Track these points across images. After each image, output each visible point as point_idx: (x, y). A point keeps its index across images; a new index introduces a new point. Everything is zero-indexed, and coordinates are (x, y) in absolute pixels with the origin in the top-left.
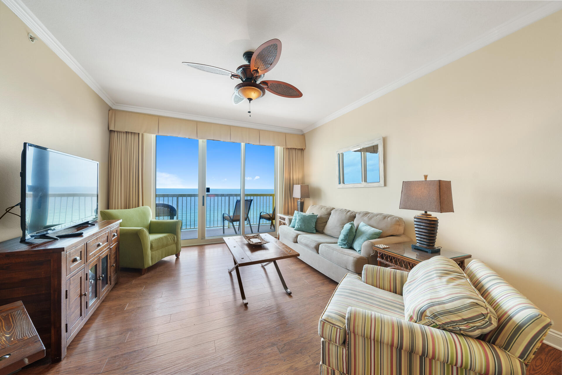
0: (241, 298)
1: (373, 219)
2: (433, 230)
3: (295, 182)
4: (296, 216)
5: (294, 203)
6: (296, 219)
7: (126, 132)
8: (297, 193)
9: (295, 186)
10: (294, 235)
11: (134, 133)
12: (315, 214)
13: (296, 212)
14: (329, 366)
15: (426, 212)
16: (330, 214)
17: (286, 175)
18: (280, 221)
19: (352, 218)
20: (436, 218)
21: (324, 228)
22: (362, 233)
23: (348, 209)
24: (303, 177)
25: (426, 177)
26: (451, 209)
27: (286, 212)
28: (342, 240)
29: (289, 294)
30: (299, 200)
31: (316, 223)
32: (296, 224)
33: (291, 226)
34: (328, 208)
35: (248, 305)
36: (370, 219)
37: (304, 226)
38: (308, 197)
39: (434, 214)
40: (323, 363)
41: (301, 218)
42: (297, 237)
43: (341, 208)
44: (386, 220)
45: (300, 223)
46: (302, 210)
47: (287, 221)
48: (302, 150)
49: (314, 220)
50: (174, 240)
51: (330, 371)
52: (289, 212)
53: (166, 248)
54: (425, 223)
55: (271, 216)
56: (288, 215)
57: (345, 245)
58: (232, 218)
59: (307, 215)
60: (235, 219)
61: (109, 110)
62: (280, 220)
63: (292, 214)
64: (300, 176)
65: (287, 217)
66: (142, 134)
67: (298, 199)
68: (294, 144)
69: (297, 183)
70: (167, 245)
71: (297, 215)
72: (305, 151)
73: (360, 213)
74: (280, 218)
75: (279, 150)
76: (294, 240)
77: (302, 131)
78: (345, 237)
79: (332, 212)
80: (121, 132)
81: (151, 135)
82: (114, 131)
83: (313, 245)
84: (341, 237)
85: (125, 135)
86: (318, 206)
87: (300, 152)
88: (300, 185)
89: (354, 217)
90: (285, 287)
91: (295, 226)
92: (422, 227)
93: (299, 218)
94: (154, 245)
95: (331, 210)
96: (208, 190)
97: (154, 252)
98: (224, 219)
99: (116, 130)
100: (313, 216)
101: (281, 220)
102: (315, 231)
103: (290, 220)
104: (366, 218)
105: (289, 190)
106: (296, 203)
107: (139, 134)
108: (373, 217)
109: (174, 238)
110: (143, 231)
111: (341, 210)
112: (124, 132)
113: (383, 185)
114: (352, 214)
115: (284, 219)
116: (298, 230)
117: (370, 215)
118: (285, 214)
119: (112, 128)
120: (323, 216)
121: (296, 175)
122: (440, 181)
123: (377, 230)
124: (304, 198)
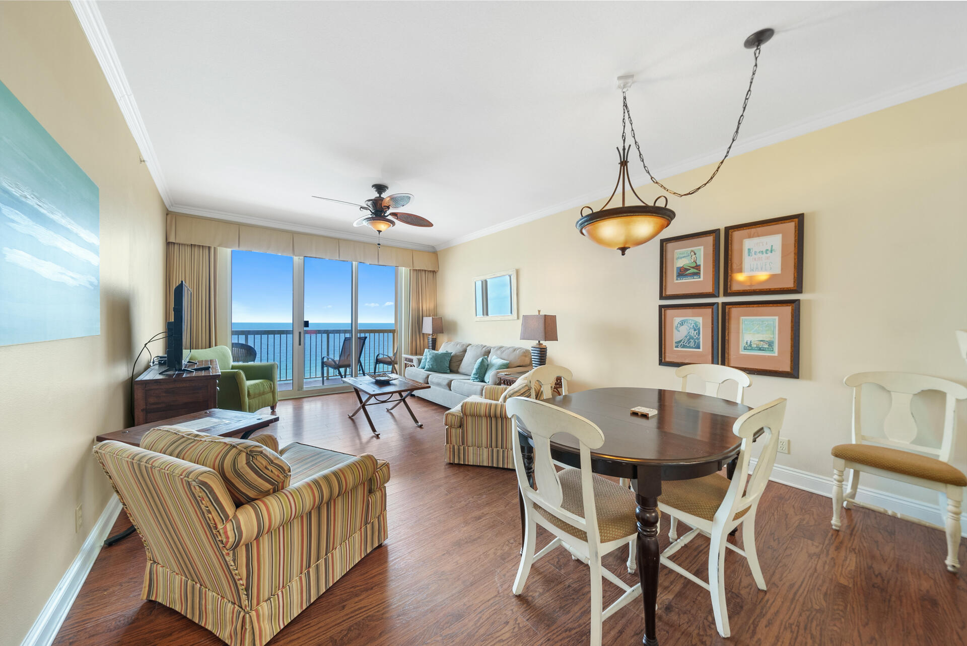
0: (371, 431)
1: (504, 353)
2: (543, 357)
3: (425, 313)
4: (426, 356)
5: (423, 341)
6: (426, 359)
7: (192, 245)
8: (428, 327)
9: (425, 319)
10: (425, 376)
11: (203, 246)
12: (449, 352)
13: (426, 350)
14: (451, 444)
15: (539, 342)
16: (465, 351)
17: (413, 304)
18: (406, 364)
19: (488, 353)
20: (545, 346)
21: (459, 367)
22: (493, 365)
23: (484, 344)
24: (436, 307)
25: (539, 311)
26: (555, 338)
27: (413, 353)
28: (474, 374)
29: (421, 426)
30: (430, 337)
31: (450, 362)
32: (427, 364)
33: (420, 367)
34: (464, 345)
35: (379, 436)
36: (502, 352)
37: (436, 365)
38: (442, 332)
39: (544, 343)
40: (447, 443)
41: (433, 357)
42: (428, 377)
43: (477, 344)
44: (515, 352)
45: (432, 363)
46: (434, 348)
47: (415, 363)
48: (434, 272)
49: (448, 359)
50: (271, 388)
51: (451, 447)
52: (417, 352)
53: (263, 396)
54: (537, 351)
55: (393, 359)
56: (416, 355)
57: (477, 378)
58: (337, 363)
59: (440, 353)
60: (341, 363)
61: (167, 214)
62: (405, 362)
63: (422, 354)
64: (432, 306)
65: (415, 358)
66: (215, 248)
67: (429, 335)
68: (423, 264)
69: (428, 315)
70: (264, 393)
71: (428, 354)
72: (439, 275)
73: (494, 348)
74: (406, 359)
75: (404, 271)
76: (425, 381)
77: (433, 247)
78: (476, 371)
79: (468, 348)
80: (185, 245)
81: (224, 249)
82: (174, 243)
83: (445, 382)
84: (474, 371)
85: (189, 248)
86: (452, 343)
87: (431, 275)
88: (431, 318)
89: (489, 352)
90: (416, 421)
91: (425, 366)
92: (536, 354)
93: (430, 356)
94: (251, 392)
95: (468, 346)
96: (306, 324)
97: (251, 400)
98: (323, 364)
99: (177, 241)
100: (447, 354)
101: (407, 362)
102: (449, 371)
103: (420, 361)
104: (499, 352)
105: (417, 324)
106: (426, 341)
107: (209, 248)
108: (505, 350)
109: (271, 384)
110: (240, 373)
111: (477, 346)
112: (187, 245)
113: (516, 318)
114: (487, 350)
115: (411, 361)
116: (429, 370)
117: (503, 349)
118: (412, 354)
119: (172, 240)
120: (458, 354)
121: (427, 305)
122: (545, 315)
123: (505, 362)
124: (437, 334)
